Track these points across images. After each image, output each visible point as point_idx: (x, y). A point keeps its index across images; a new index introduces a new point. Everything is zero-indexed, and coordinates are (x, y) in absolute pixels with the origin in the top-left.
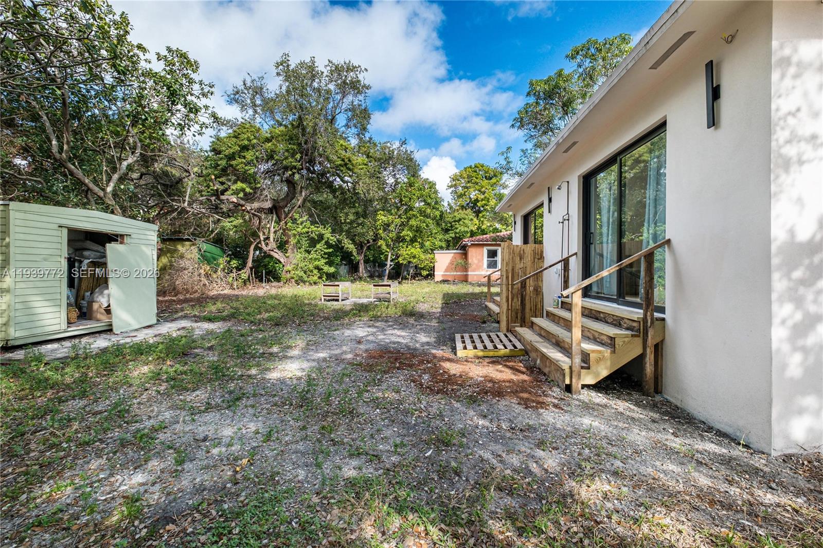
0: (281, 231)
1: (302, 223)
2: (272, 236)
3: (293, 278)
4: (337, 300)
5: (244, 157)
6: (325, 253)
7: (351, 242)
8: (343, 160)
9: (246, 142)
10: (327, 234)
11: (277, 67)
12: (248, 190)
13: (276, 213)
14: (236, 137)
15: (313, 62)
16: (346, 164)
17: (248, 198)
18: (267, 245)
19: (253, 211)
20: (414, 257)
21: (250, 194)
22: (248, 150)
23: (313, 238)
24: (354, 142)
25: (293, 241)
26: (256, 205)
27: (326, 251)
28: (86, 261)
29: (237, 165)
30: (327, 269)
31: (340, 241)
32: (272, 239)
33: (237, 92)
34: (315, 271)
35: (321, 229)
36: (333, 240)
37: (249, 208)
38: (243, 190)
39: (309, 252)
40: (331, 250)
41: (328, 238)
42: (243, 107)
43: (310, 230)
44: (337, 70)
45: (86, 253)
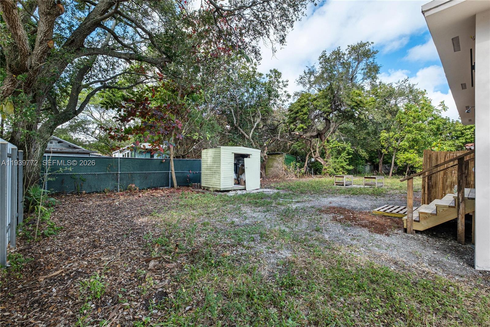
0: (322, 147)
1: (332, 142)
2: (317, 150)
3: (327, 173)
4: (343, 185)
5: (303, 111)
6: (347, 159)
7: (364, 151)
8: (356, 103)
9: (303, 104)
10: (348, 147)
11: (320, 59)
12: (305, 127)
13: (320, 137)
14: (299, 102)
15: (339, 50)
16: (359, 104)
17: (305, 131)
18: (315, 155)
19: (307, 138)
20: (410, 159)
21: (306, 129)
22: (304, 107)
23: (339, 150)
24: (368, 88)
25: (328, 152)
26: (308, 134)
27: (347, 157)
28: (240, 164)
29: (299, 116)
30: (347, 167)
31: (357, 151)
32: (317, 152)
33: (302, 78)
34: (341, 169)
35: (345, 144)
36: (351, 150)
37: (304, 137)
38: (302, 128)
39: (337, 158)
40: (350, 156)
41: (348, 150)
42: (304, 85)
43: (338, 145)
44: (354, 49)
45: (240, 161)
